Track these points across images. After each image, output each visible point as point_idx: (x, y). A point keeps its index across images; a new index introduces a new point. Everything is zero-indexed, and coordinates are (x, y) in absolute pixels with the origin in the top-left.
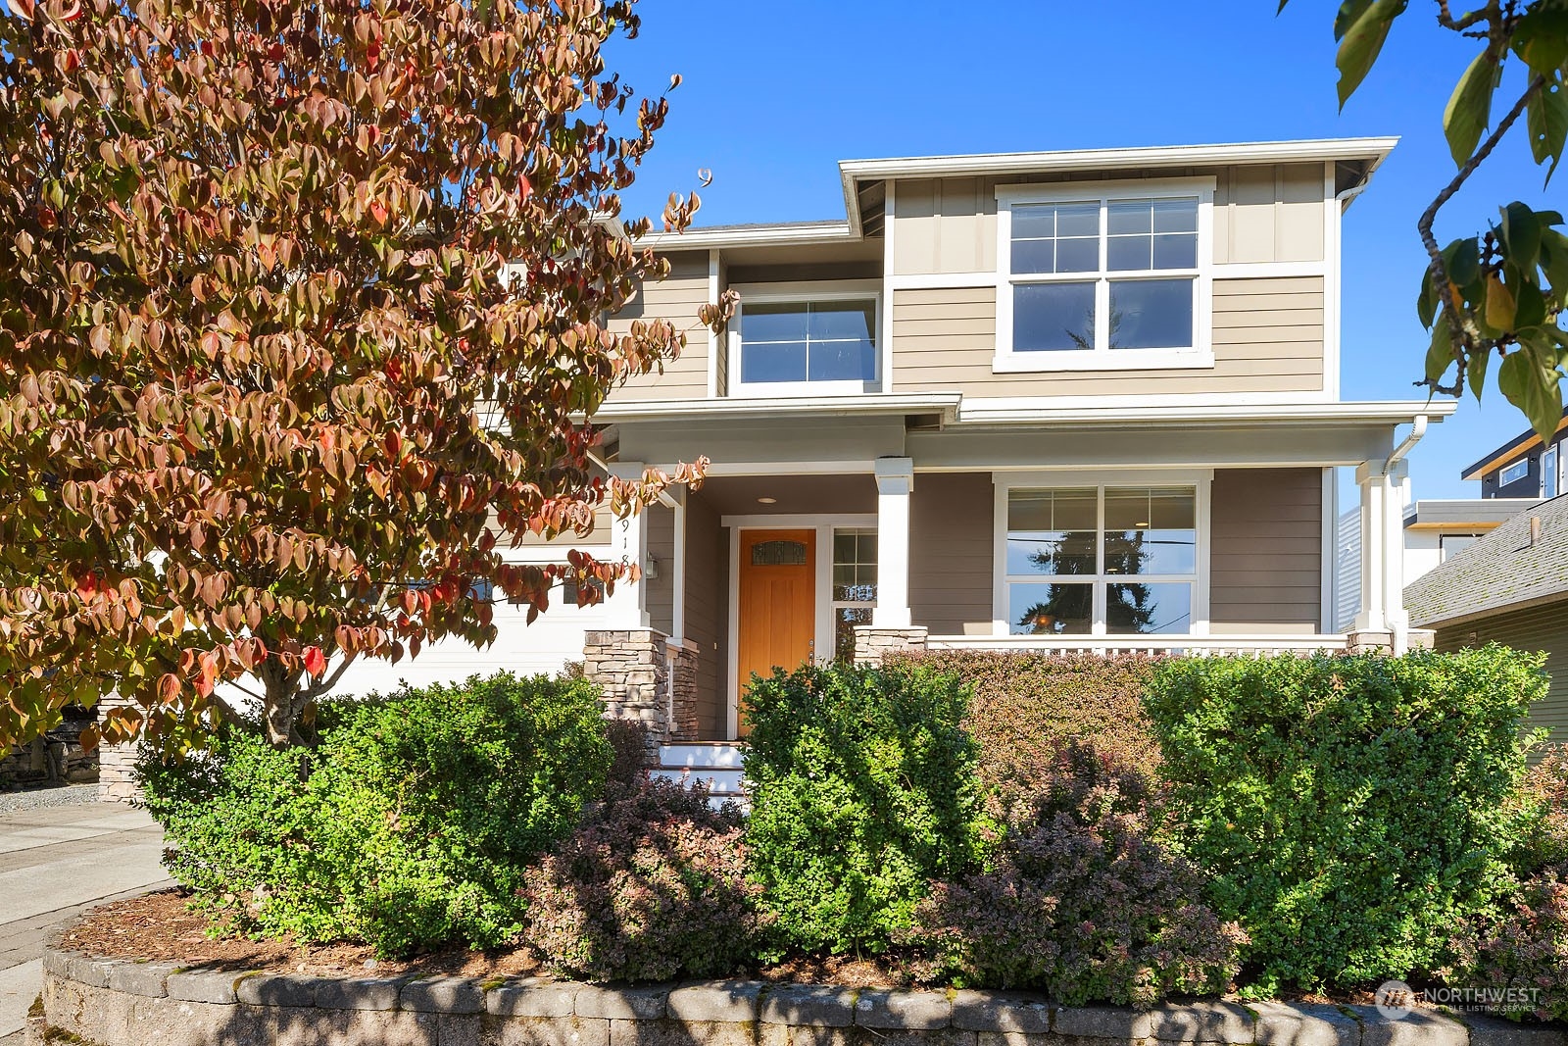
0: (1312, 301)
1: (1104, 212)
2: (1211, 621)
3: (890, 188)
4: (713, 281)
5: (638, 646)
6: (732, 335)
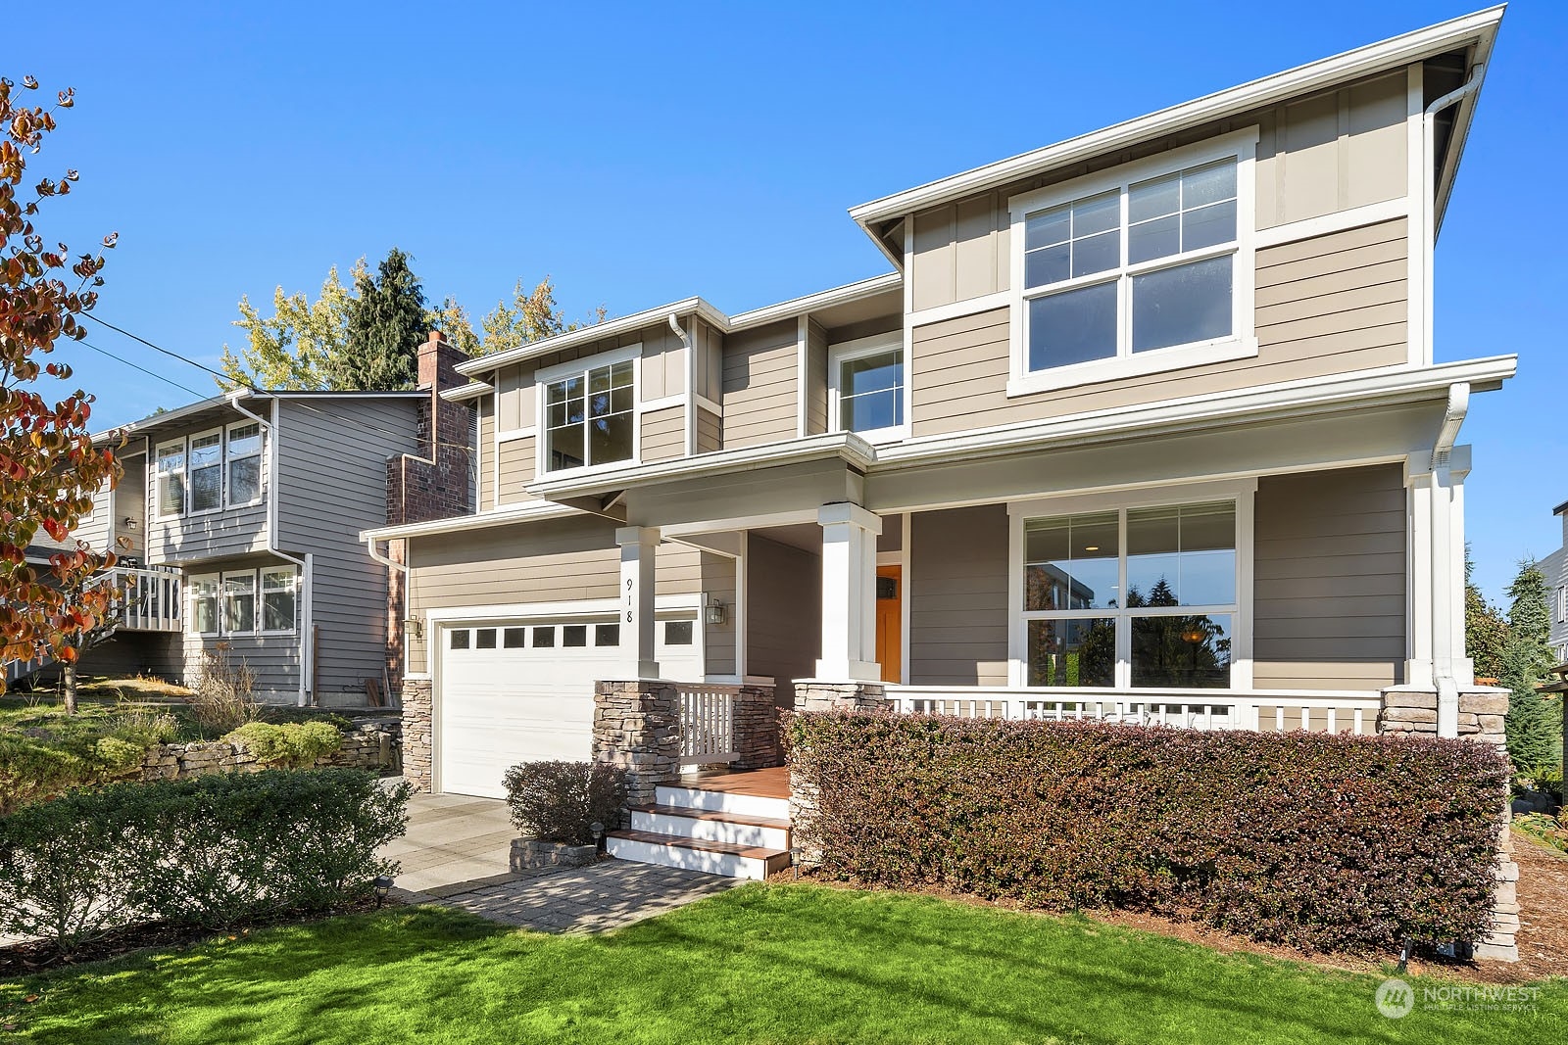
1: (1124, 199)
2: (1256, 660)
3: (909, 224)
4: (801, 346)
5: (631, 696)
6: (832, 392)
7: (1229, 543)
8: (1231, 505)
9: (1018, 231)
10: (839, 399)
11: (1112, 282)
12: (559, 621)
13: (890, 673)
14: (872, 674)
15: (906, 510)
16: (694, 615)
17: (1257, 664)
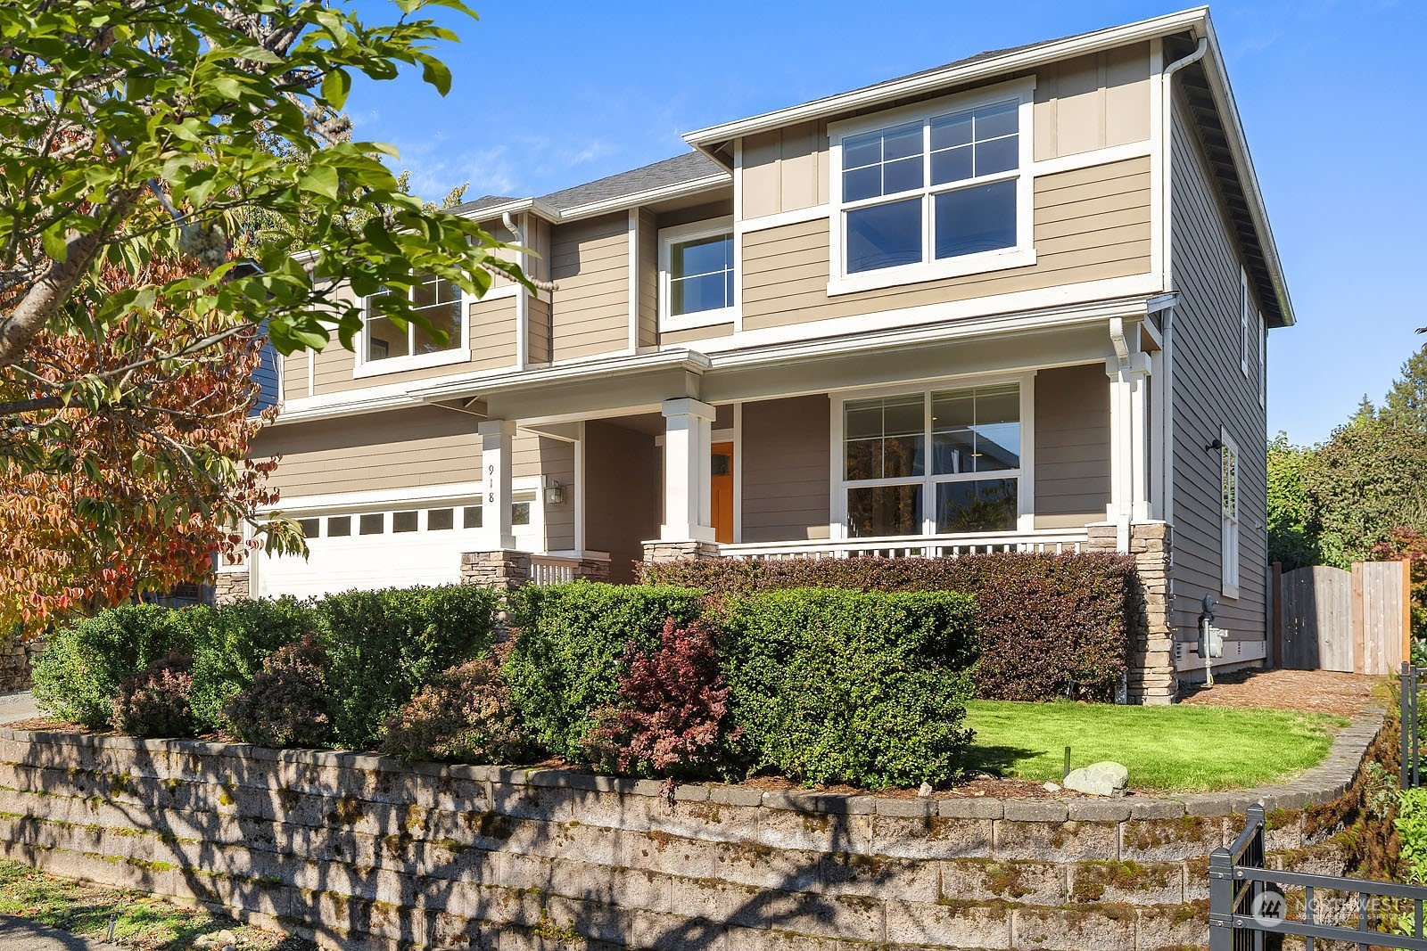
0: (1138, 183)
1: (927, 130)
2: (1036, 514)
3: (738, 146)
4: (632, 235)
5: (495, 564)
6: (662, 274)
7: (1015, 418)
8: (1017, 387)
9: (835, 154)
10: (669, 281)
11: (919, 199)
12: (387, 508)
13: (724, 535)
14: (709, 536)
15: (737, 401)
16: (532, 497)
17: (1037, 517)
